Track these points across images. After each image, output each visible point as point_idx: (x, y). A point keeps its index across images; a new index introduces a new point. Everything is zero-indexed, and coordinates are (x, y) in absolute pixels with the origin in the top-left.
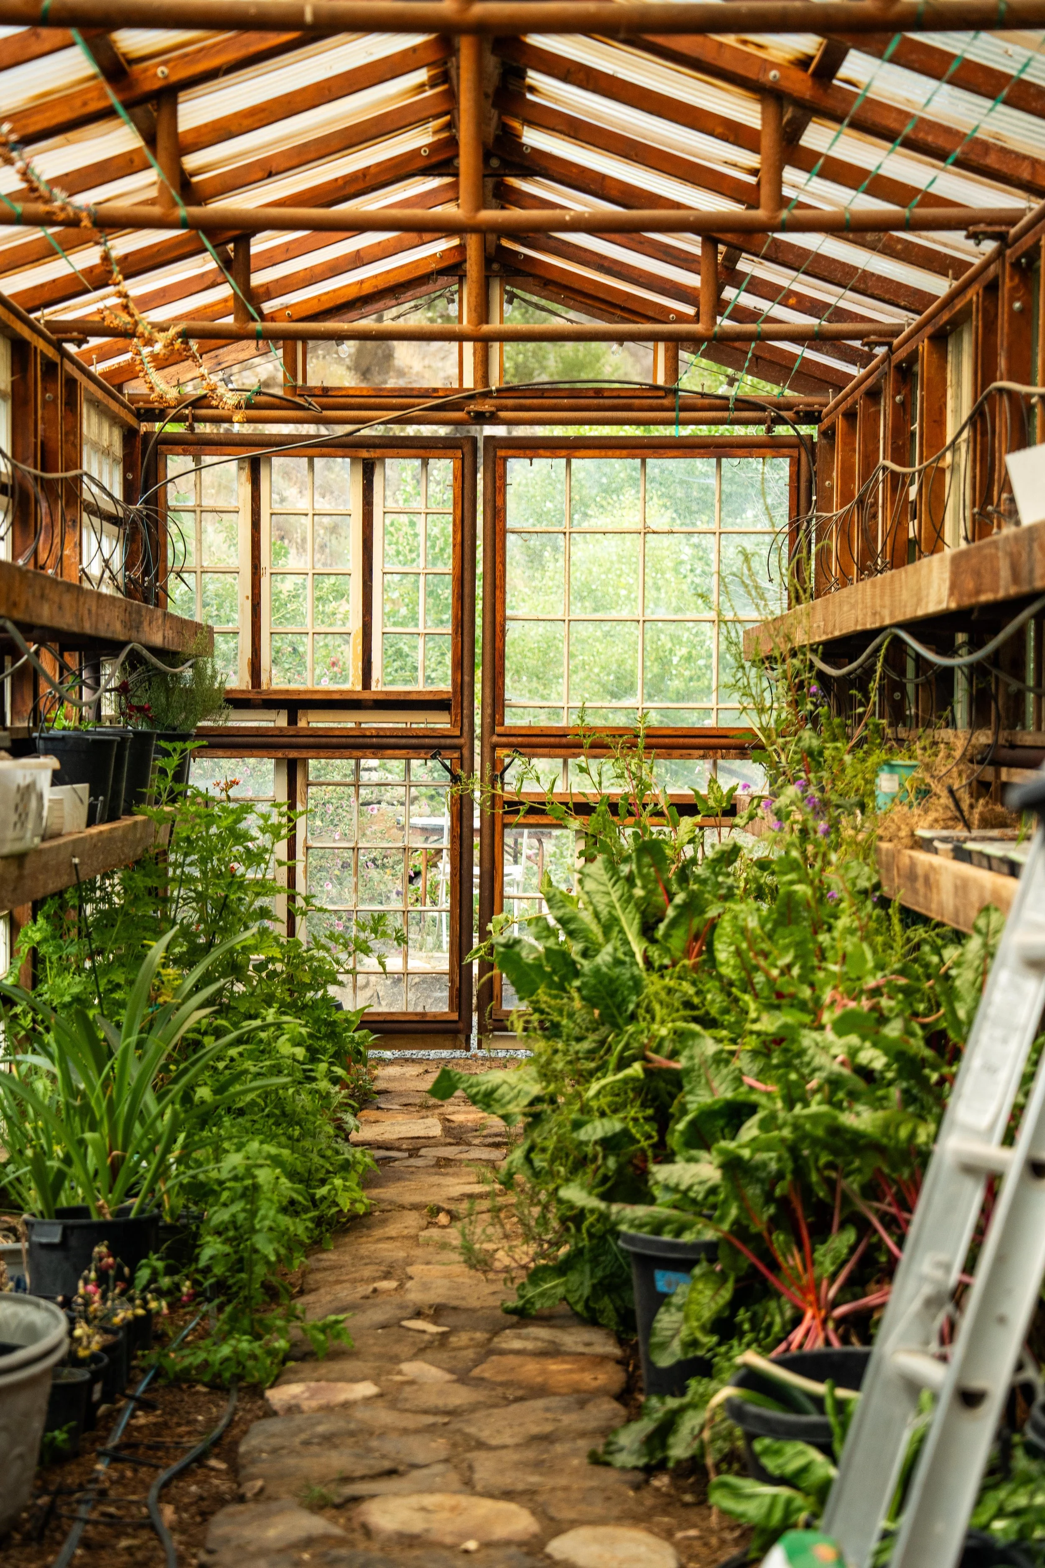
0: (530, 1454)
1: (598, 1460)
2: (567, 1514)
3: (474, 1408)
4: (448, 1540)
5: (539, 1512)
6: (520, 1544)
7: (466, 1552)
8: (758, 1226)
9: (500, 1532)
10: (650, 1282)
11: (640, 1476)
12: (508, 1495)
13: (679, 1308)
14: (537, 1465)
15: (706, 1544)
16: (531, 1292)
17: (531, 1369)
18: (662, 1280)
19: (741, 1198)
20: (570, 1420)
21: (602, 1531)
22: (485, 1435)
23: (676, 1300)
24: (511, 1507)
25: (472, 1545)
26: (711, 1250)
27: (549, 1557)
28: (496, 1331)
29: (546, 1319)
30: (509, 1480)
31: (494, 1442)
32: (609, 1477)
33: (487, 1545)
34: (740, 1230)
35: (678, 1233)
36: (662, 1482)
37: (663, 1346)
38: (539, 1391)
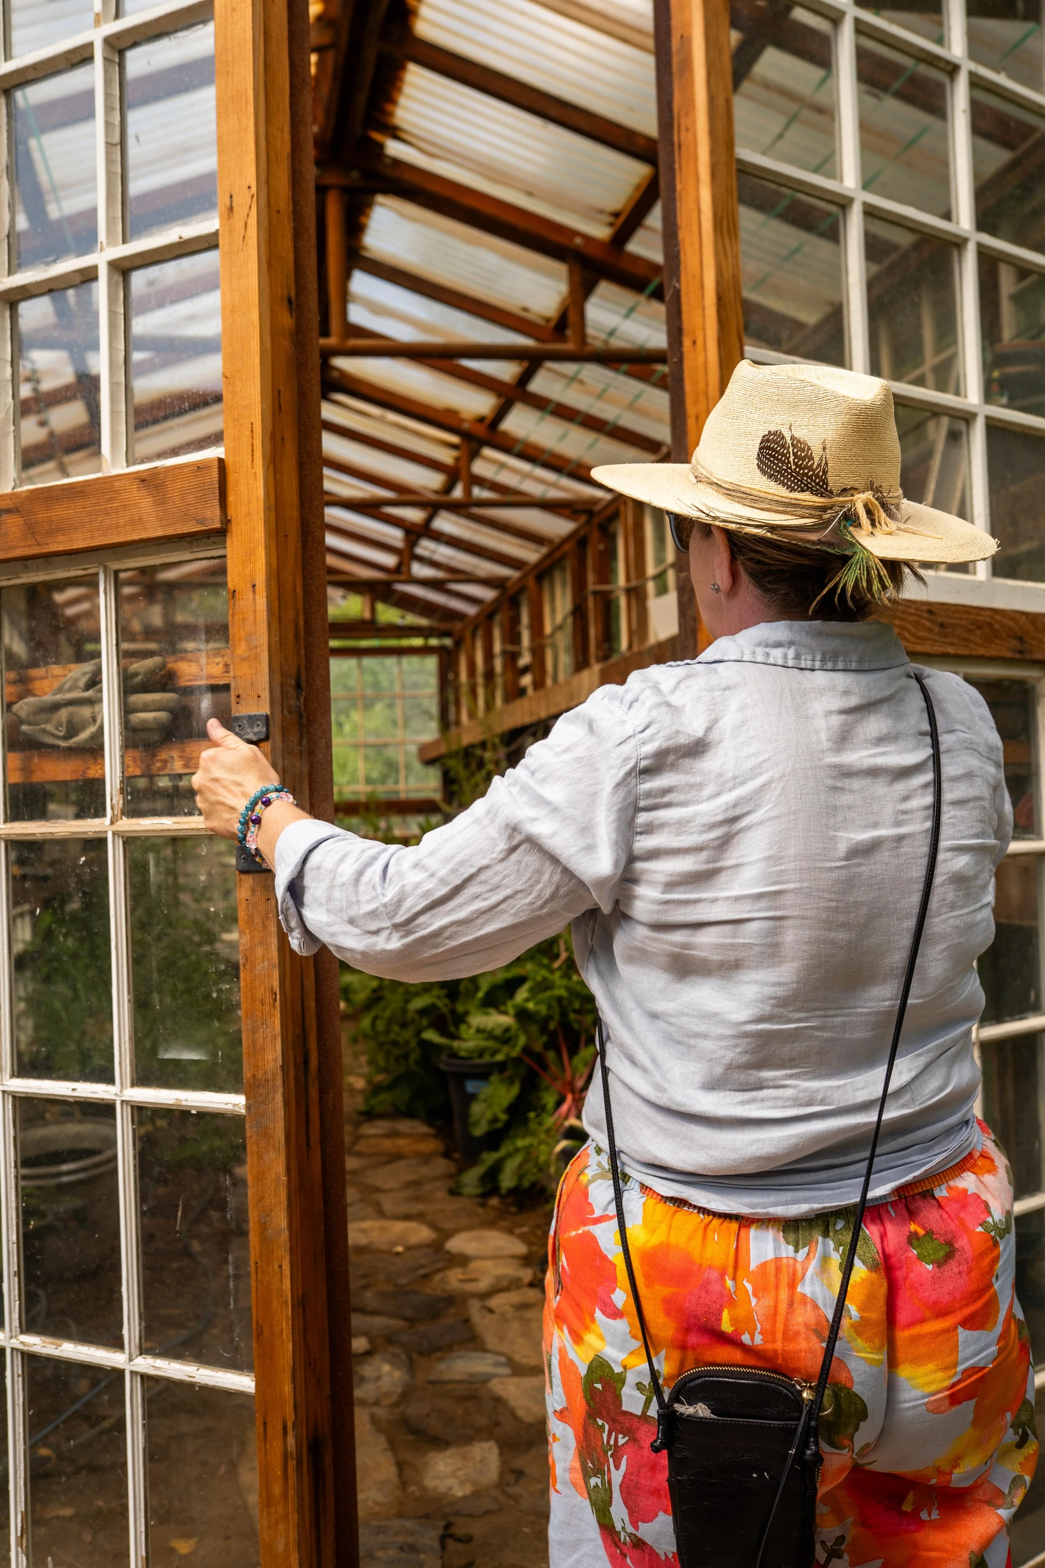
0: (410, 1193)
1: (454, 1192)
2: (449, 1225)
3: (364, 1169)
4: (385, 1247)
5: (433, 1226)
6: (429, 1246)
7: (398, 1254)
8: (538, 1048)
9: (414, 1240)
10: (462, 1088)
11: (480, 1200)
12: (407, 1217)
13: (485, 1101)
14: (418, 1199)
15: (536, 1235)
16: (373, 1102)
17: (388, 1145)
18: (471, 1086)
19: (526, 1032)
20: (425, 1171)
21: (474, 1234)
22: (379, 1183)
23: (482, 1096)
24: (412, 1225)
25: (400, 1249)
26: (501, 1067)
27: (448, 1252)
28: (358, 1125)
29: (383, 1116)
30: (405, 1208)
31: (387, 1186)
32: (463, 1202)
33: (408, 1248)
34: (526, 1050)
35: (493, 1054)
36: (494, 1201)
37: (476, 1124)
38: (396, 1157)
